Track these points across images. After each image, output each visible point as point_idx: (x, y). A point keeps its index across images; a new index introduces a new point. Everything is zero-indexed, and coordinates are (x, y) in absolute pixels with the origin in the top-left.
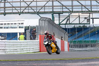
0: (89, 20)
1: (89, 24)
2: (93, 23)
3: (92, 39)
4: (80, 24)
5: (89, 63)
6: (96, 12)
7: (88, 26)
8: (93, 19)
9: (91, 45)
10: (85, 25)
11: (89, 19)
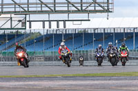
0: (24, 24)
1: (25, 29)
2: (30, 27)
4: (11, 29)
6: (34, 12)
7: (23, 31)
8: (30, 22)
10: (19, 30)
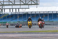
1: (2, 12)
2: (4, 11)
3: (4, 21)
5: (3, 35)
6: (6, 5)
8: (4, 9)
9: (3, 25)
11: (2, 9)
